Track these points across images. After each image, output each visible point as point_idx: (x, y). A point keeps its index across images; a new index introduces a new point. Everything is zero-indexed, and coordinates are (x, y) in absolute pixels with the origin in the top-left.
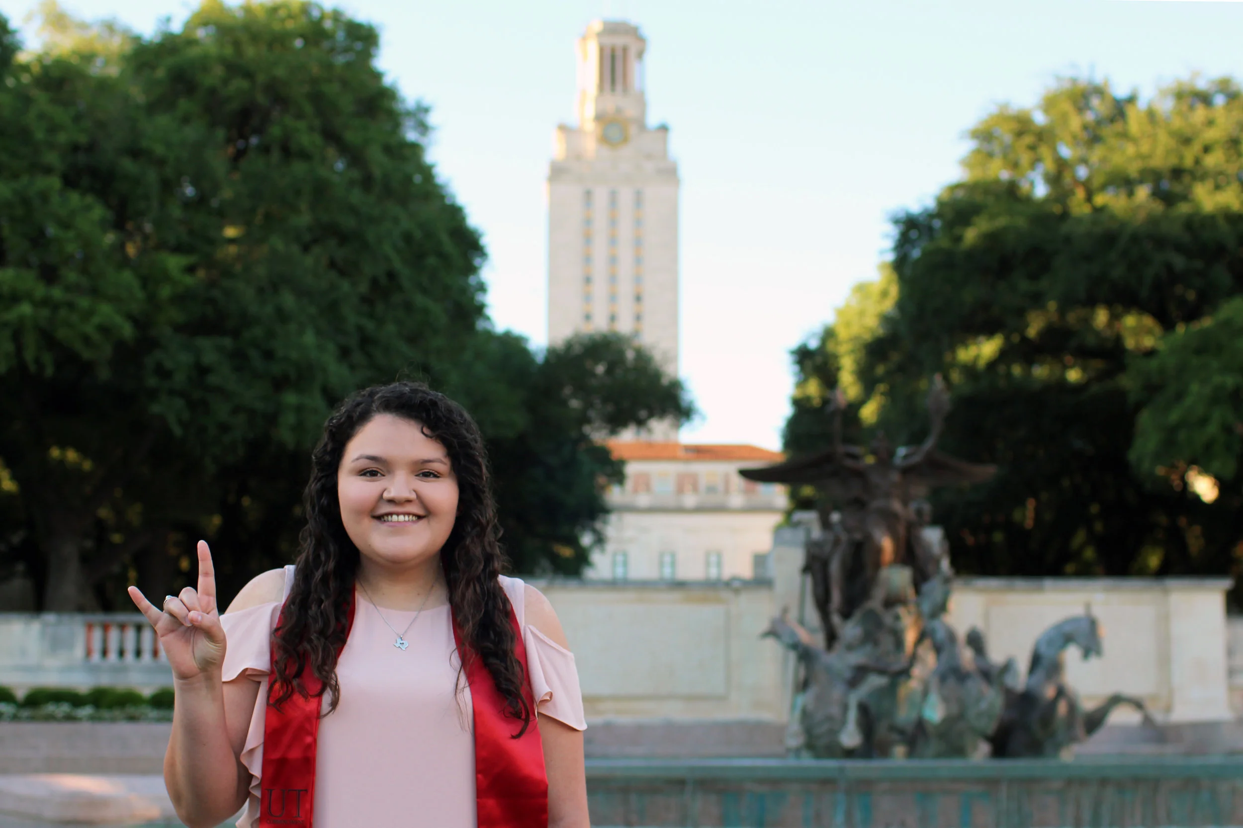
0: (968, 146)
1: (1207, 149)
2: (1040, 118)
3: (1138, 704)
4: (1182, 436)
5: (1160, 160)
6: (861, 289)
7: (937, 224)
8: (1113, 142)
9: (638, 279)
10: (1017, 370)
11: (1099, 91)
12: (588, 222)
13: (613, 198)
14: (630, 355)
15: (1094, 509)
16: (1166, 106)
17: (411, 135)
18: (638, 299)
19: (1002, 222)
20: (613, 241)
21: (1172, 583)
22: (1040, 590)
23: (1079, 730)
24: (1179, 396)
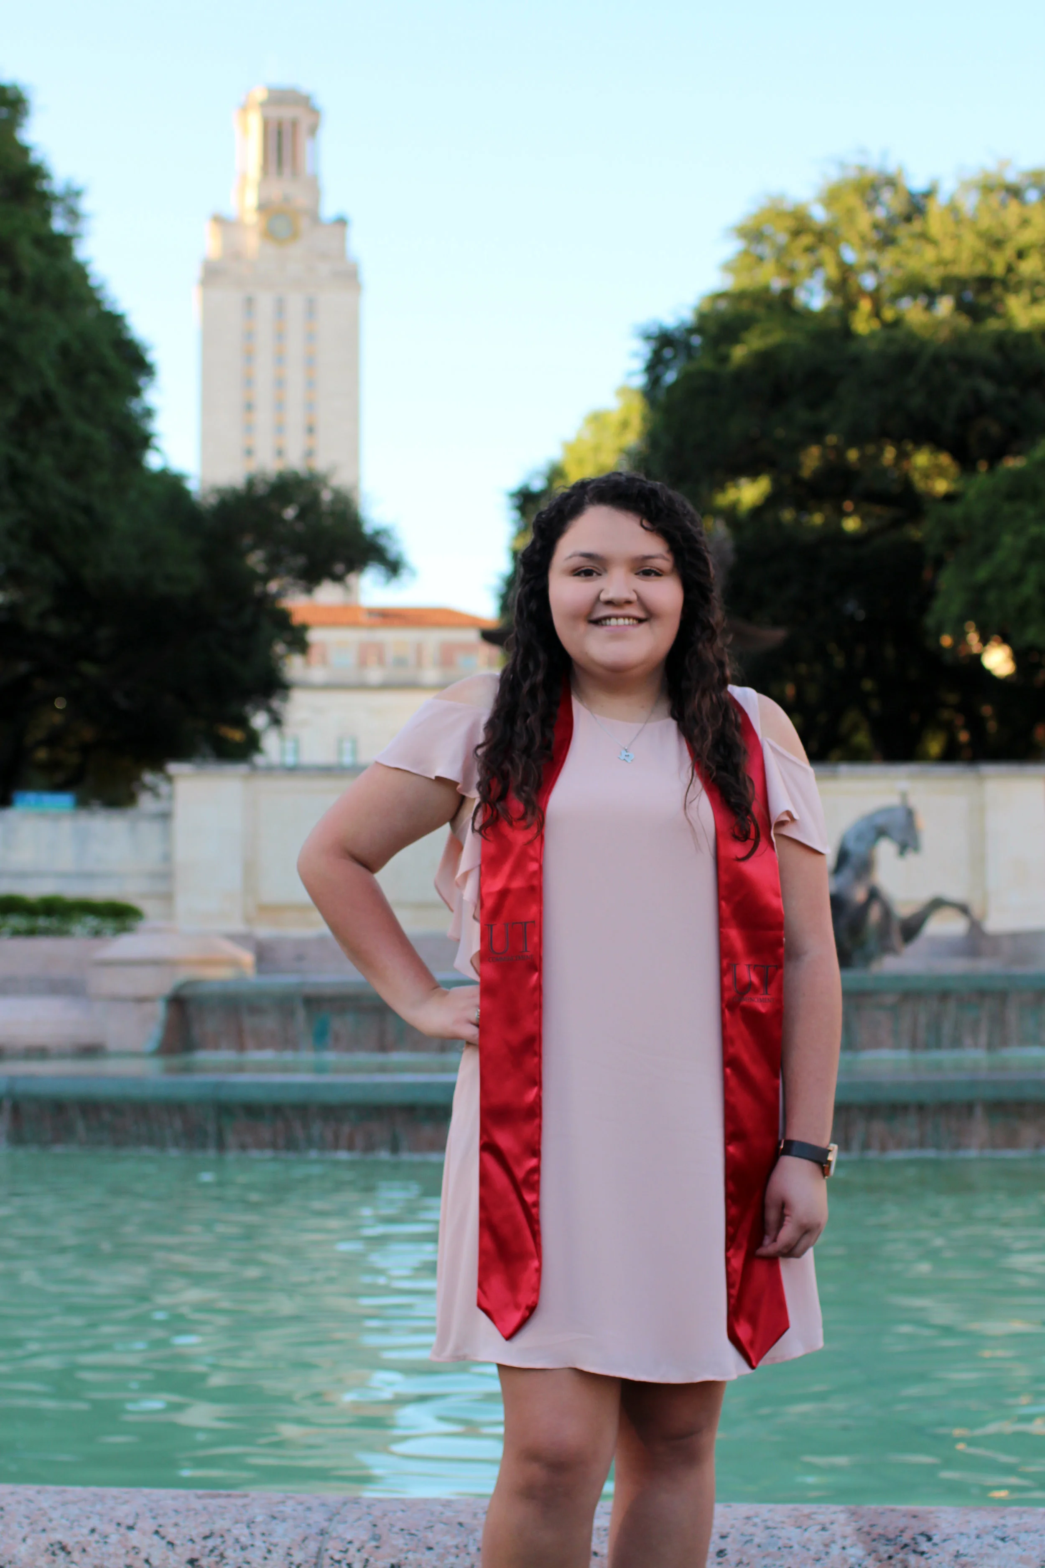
0: (732, 248)
1: (1021, 255)
2: (819, 214)
3: (963, 909)
4: (992, 597)
5: (964, 268)
6: (597, 419)
7: (696, 340)
8: (906, 242)
9: (310, 406)
10: (787, 515)
11: (892, 182)
12: (249, 335)
13: (280, 307)
14: (326, 496)
15: (868, 685)
16: (970, 203)
17: (59, 224)
18: (311, 430)
19: (776, 337)
20: (280, 359)
21: (989, 770)
22: (834, 776)
23: (896, 938)
24: (988, 550)
